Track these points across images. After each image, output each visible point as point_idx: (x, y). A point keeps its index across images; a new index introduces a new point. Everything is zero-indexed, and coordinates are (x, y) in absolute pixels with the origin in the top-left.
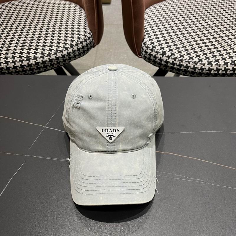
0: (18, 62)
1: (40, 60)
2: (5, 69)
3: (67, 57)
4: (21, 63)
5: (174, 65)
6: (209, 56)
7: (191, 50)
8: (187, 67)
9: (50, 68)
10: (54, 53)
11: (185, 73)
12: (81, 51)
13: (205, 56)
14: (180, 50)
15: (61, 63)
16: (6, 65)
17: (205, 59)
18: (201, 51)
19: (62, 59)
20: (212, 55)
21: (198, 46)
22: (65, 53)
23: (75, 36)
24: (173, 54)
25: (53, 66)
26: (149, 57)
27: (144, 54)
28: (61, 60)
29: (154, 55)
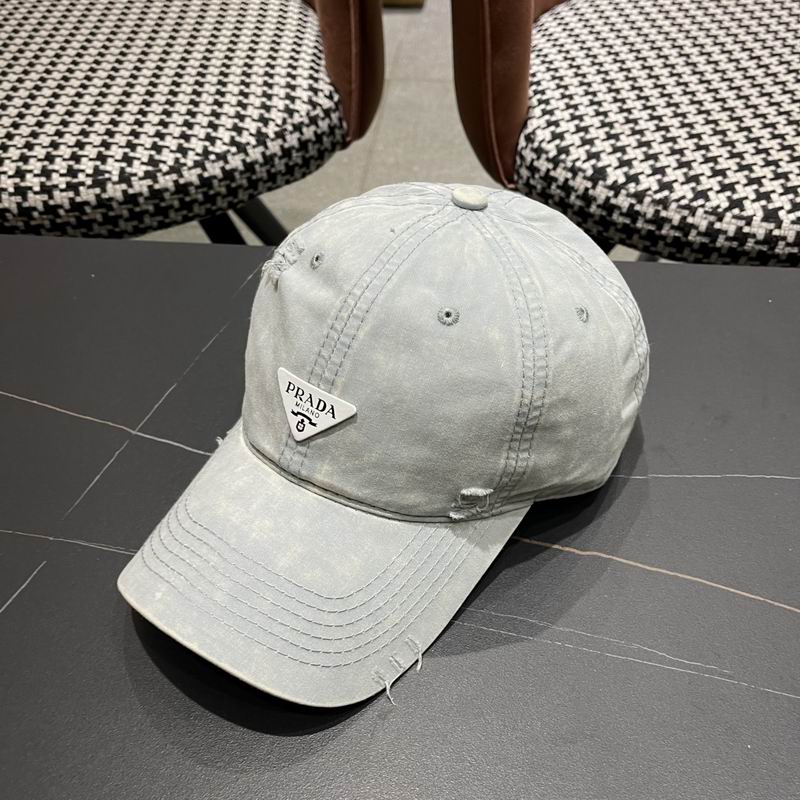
0: (62, 191)
1: (141, 186)
2: (14, 215)
3: (241, 178)
4: (71, 194)
5: (634, 221)
6: (770, 189)
7: (704, 166)
8: (684, 227)
9: (180, 218)
10: (195, 162)
11: (674, 250)
12: (294, 159)
13: (755, 187)
14: (658, 165)
15: (219, 199)
16: (19, 199)
17: (754, 201)
18: (741, 168)
19: (222, 183)
20: (782, 185)
21: (730, 152)
22: (235, 162)
23: (274, 104)
24: (633, 179)
25: (191, 210)
26: (544, 189)
27: (525, 177)
28: (218, 189)
29: (561, 180)
